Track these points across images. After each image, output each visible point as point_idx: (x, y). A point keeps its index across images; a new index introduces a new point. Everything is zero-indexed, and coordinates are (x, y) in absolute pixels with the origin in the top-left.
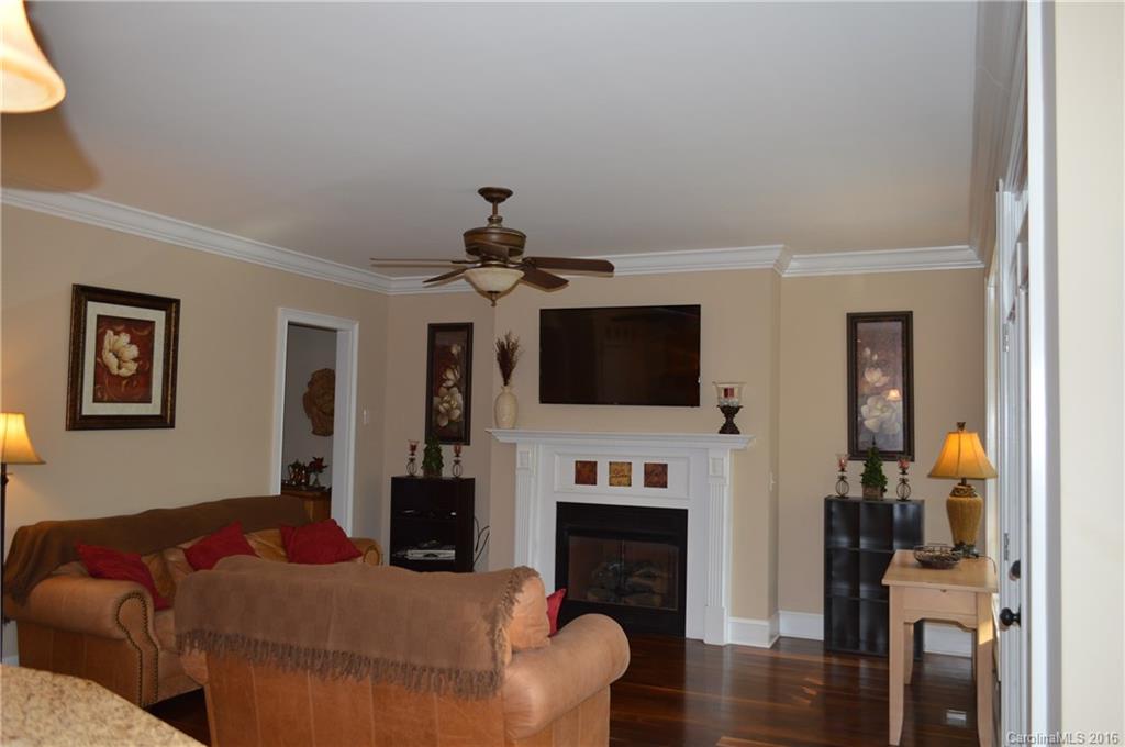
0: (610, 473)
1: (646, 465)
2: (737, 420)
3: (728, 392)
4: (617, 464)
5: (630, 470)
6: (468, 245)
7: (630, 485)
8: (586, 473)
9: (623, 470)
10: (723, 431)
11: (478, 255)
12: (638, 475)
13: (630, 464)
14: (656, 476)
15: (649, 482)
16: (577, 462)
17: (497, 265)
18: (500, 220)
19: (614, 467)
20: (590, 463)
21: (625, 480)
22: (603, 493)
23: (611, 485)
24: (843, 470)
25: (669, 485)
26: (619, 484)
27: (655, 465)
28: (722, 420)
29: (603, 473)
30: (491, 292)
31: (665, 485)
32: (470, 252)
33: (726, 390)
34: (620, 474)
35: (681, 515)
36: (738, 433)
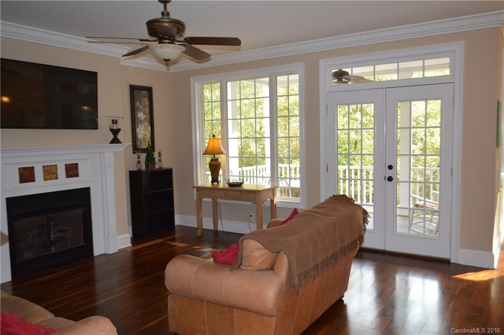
0: (44, 173)
1: (66, 165)
2: (119, 136)
3: (114, 122)
4: (48, 166)
5: (56, 169)
6: (149, 30)
7: (57, 178)
8: (27, 175)
9: (51, 170)
10: (112, 142)
11: (156, 37)
12: (62, 172)
13: (56, 165)
14: (72, 171)
15: (68, 175)
16: (19, 168)
17: (168, 43)
18: (168, 14)
19: (46, 168)
20: (29, 168)
21: (54, 176)
22: (40, 186)
23: (45, 180)
24: (139, 158)
25: (80, 175)
26: (50, 179)
27: (71, 164)
28: (111, 136)
29: (39, 174)
30: (165, 60)
31: (77, 175)
32: (150, 34)
33: (113, 121)
34: (50, 173)
35: (86, 191)
36: (121, 143)
